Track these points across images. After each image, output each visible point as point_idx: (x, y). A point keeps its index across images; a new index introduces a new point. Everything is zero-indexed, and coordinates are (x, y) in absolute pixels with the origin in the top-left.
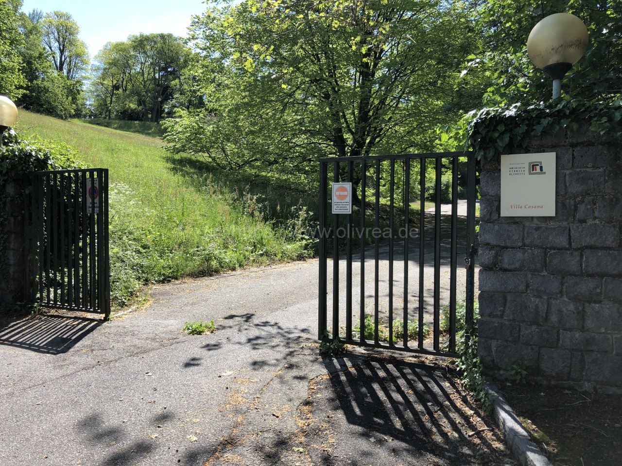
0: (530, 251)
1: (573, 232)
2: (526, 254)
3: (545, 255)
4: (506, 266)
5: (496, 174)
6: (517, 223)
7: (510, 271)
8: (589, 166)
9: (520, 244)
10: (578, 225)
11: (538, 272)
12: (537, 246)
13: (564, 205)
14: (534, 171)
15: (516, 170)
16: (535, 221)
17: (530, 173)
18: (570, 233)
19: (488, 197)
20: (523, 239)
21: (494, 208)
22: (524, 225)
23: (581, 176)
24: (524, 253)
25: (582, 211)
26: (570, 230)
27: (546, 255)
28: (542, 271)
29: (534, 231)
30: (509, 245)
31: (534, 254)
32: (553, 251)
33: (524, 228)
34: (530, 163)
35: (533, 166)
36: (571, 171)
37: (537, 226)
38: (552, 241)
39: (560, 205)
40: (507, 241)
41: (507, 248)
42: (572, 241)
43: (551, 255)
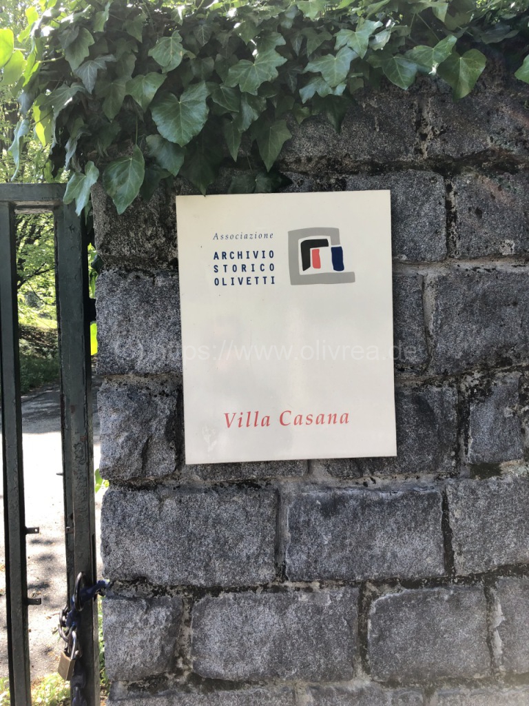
0: (304, 598)
1: (457, 514)
2: (291, 613)
3: (360, 611)
4: (215, 667)
5: (160, 281)
6: (252, 484)
7: (234, 685)
8: (506, 251)
9: (266, 573)
10: (474, 483)
11: (339, 678)
12: (332, 578)
13: (422, 406)
14: (311, 270)
15: (239, 262)
16: (321, 475)
17: (296, 280)
18: (445, 516)
19: (132, 379)
20: (277, 552)
21: (158, 428)
22: (277, 493)
23: (479, 288)
24: (281, 610)
25: (485, 428)
26: (445, 506)
27: (363, 608)
28: (351, 676)
29: (316, 517)
30: (222, 578)
31: (319, 610)
32: (388, 594)
33: (277, 506)
34: (293, 235)
35: (307, 246)
36: (442, 271)
37: (329, 494)
38: (383, 555)
39: (409, 406)
40: (217, 564)
41: (216, 590)
42: (455, 547)
43: (382, 608)
